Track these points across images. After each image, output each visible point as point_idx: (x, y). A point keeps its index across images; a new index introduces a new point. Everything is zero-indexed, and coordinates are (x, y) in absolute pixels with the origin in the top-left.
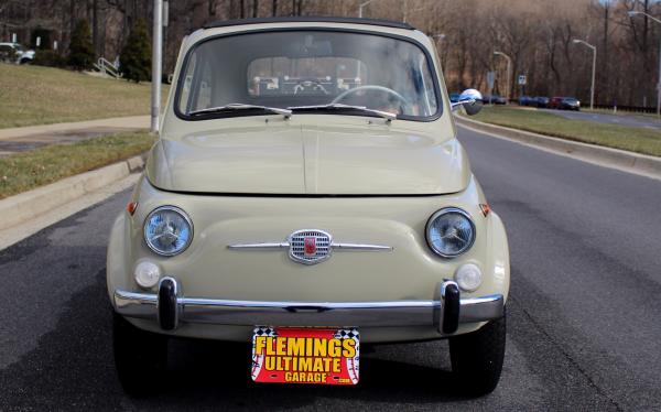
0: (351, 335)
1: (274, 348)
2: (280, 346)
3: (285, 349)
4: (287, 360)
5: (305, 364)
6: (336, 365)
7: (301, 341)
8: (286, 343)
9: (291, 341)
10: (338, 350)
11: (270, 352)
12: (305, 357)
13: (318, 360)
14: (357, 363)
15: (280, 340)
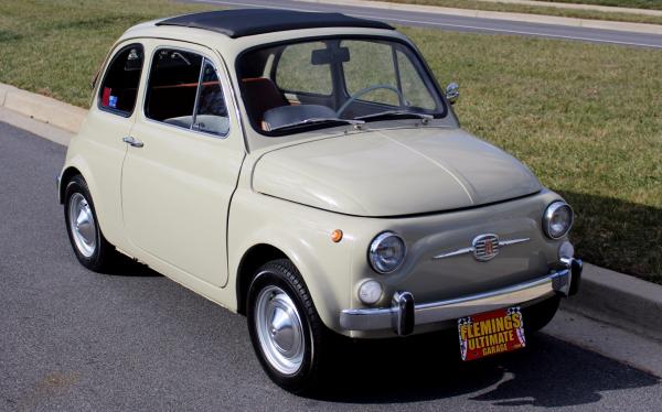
0: (516, 310)
1: (473, 332)
2: (476, 329)
3: (479, 331)
4: (482, 339)
5: (493, 339)
6: (511, 336)
7: (488, 322)
8: (479, 326)
9: (482, 323)
10: (510, 323)
11: (470, 336)
12: (493, 334)
13: (500, 334)
14: (522, 331)
15: (476, 324)
